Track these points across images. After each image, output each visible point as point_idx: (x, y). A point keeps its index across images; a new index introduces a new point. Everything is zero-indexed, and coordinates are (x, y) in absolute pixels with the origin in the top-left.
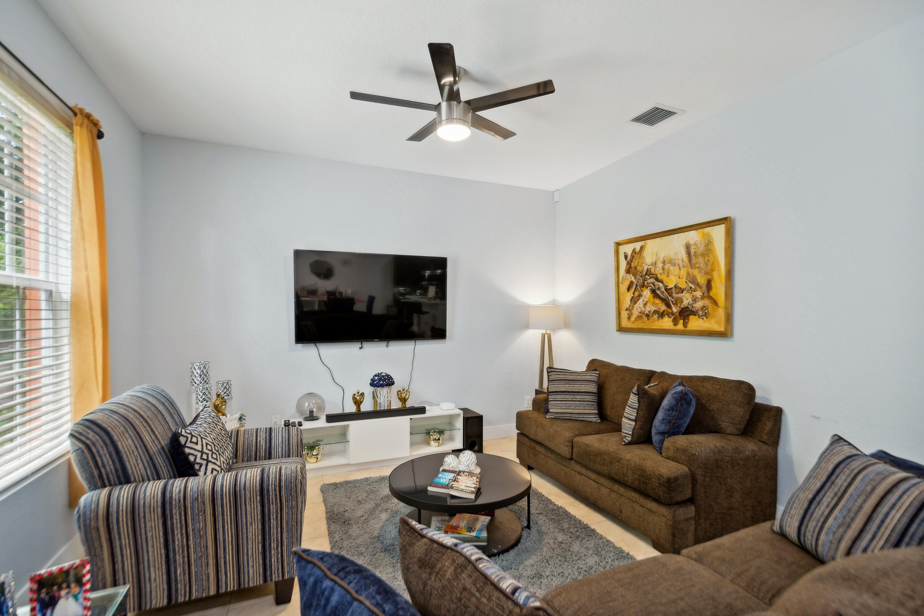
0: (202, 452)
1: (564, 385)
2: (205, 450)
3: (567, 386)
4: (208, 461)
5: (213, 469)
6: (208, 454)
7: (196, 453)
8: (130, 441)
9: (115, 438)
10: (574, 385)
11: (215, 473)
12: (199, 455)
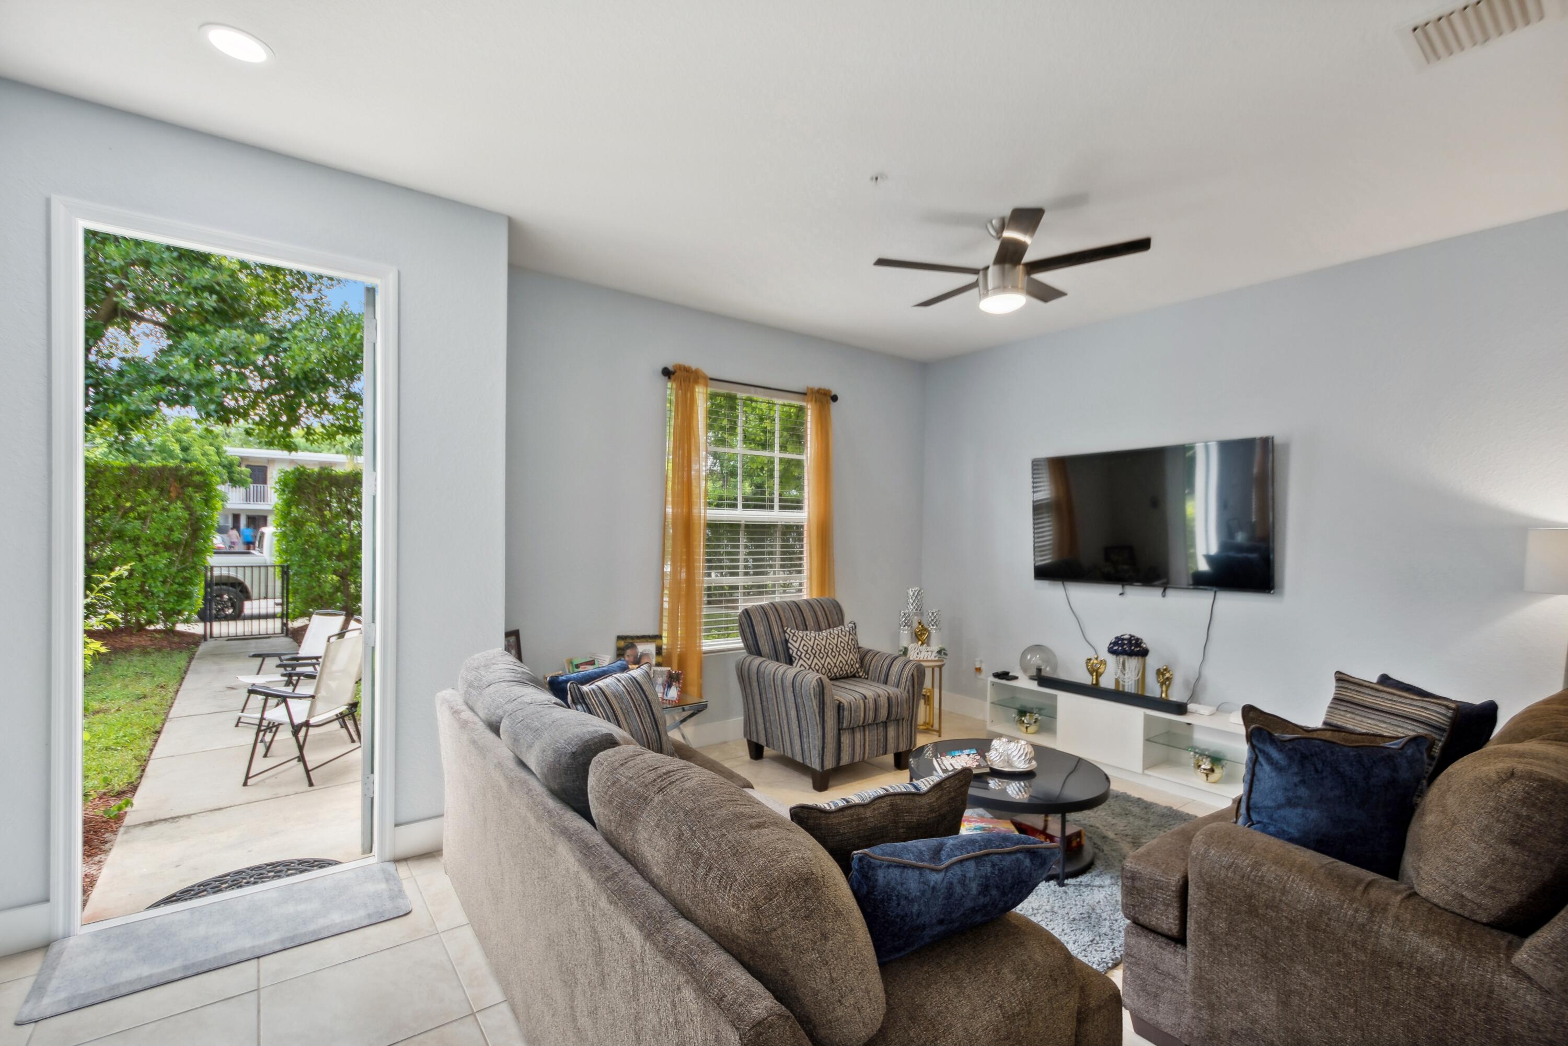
0: (798, 650)
1: (1342, 713)
2: (800, 649)
3: (1349, 715)
4: (800, 658)
5: (802, 665)
6: (802, 653)
7: (793, 648)
8: (762, 628)
9: (754, 624)
10: (1364, 720)
11: (802, 668)
12: (796, 650)
